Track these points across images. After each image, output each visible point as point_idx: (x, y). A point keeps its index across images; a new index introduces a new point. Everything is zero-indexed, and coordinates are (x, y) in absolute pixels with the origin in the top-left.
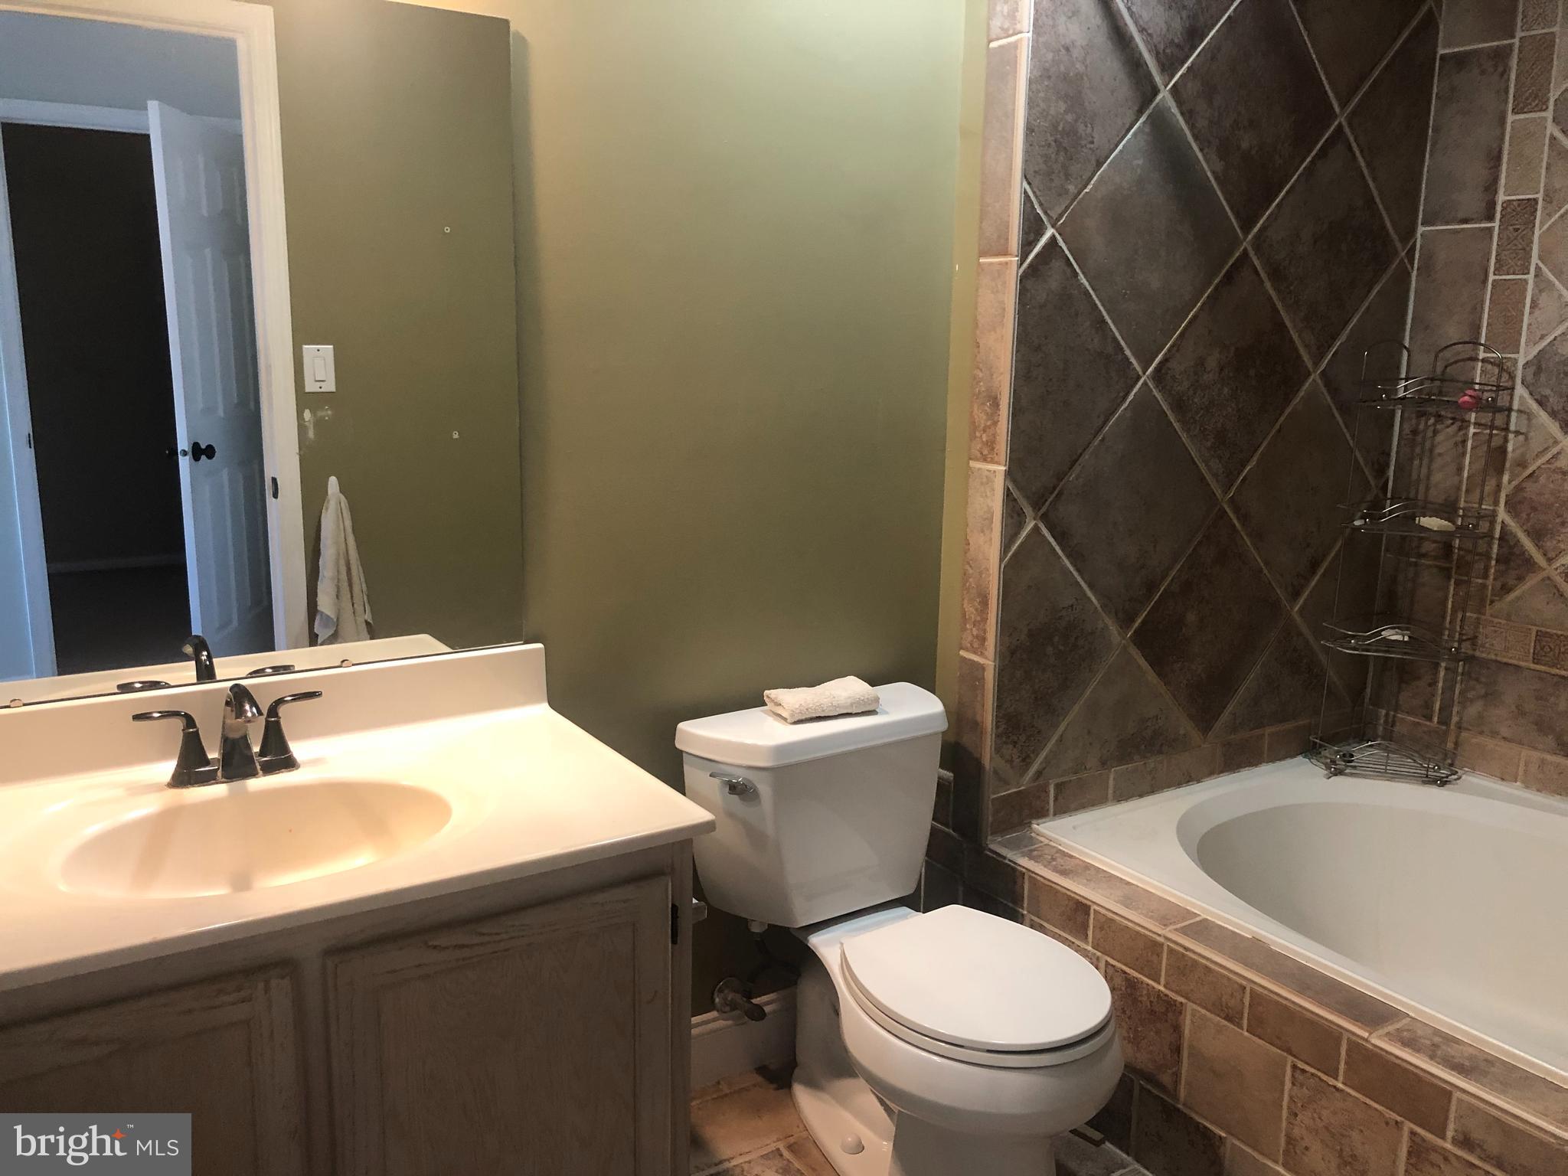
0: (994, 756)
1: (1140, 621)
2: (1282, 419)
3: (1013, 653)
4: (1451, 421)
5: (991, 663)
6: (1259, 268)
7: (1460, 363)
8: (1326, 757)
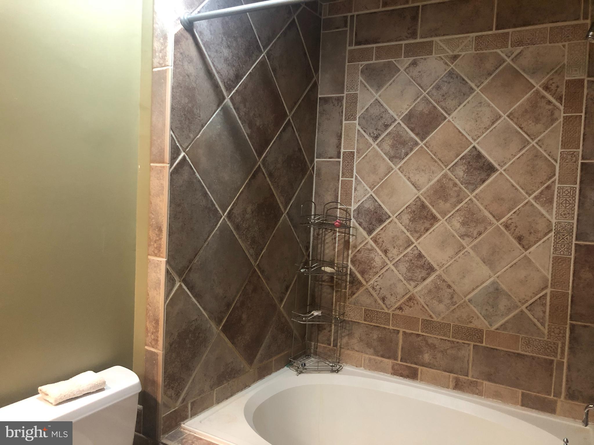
0: (163, 395)
1: (225, 321)
2: (274, 232)
3: (171, 346)
4: (330, 231)
5: (161, 352)
6: (264, 172)
7: (332, 210)
8: (296, 366)
